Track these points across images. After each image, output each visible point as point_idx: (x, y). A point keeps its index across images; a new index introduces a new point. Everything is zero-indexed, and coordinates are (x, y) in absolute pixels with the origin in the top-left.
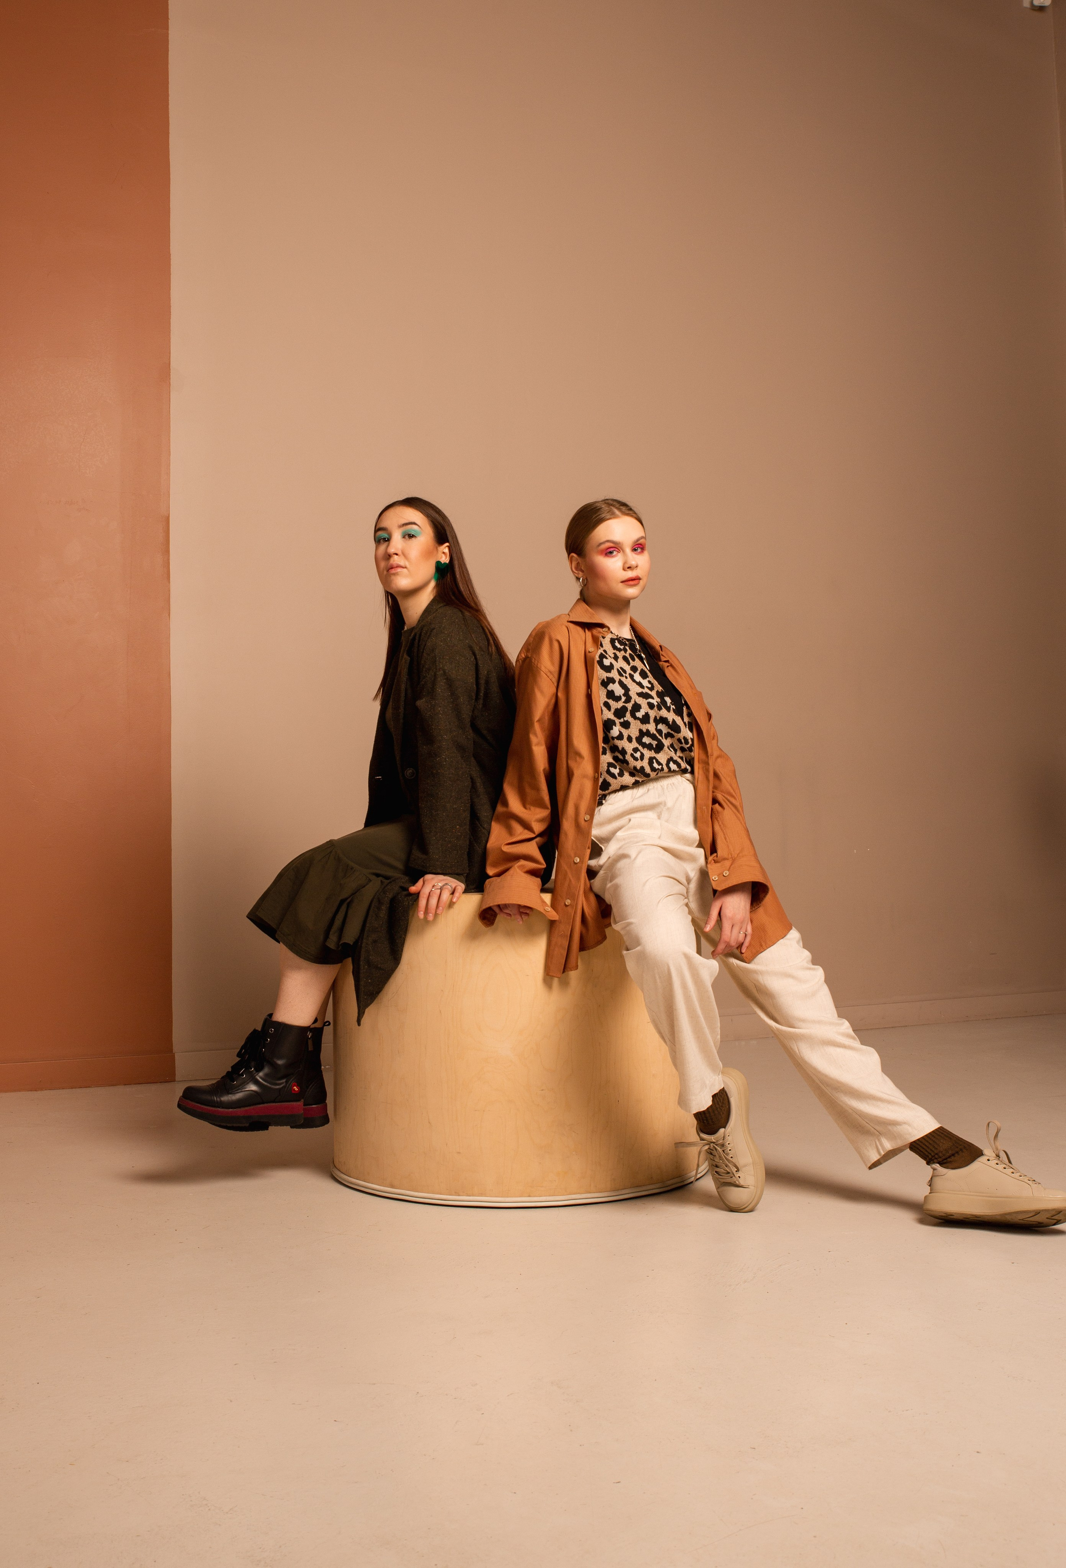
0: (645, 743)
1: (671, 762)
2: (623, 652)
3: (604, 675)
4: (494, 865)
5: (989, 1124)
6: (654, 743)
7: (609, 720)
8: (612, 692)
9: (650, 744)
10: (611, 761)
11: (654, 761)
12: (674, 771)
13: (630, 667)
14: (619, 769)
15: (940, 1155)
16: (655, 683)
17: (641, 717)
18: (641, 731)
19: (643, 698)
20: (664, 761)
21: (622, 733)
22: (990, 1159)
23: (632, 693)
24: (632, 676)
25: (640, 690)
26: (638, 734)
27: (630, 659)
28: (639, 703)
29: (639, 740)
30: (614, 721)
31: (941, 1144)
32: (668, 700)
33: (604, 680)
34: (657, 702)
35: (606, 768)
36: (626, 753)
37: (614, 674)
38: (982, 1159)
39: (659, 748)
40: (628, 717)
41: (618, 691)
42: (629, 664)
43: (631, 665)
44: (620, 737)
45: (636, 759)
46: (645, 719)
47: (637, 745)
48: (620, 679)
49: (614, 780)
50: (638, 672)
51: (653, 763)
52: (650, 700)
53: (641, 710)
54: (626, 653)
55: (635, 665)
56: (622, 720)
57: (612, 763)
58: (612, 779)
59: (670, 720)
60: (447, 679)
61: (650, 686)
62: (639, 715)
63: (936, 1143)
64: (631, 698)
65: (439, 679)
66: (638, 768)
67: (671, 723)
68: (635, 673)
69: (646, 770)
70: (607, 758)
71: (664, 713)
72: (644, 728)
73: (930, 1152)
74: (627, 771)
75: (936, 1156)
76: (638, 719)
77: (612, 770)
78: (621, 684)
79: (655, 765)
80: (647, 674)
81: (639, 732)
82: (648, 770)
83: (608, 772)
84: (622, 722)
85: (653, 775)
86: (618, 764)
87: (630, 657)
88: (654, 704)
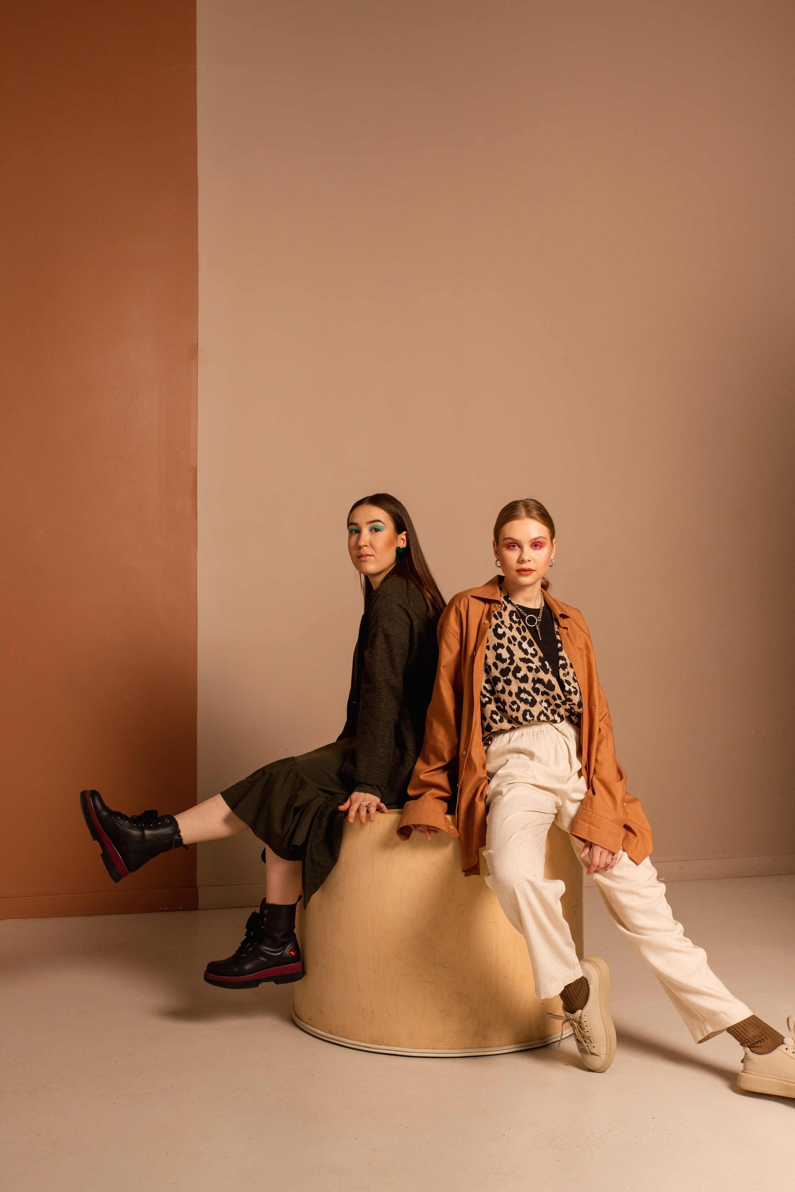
0: (522, 698)
1: (542, 715)
2: (518, 624)
3: (496, 641)
4: (414, 788)
5: (788, 1019)
6: (530, 698)
7: (496, 677)
8: (501, 654)
9: (527, 699)
10: (495, 709)
11: (528, 713)
12: (543, 721)
13: (521, 636)
14: (500, 716)
15: (750, 1040)
16: (538, 650)
17: (520, 677)
18: (519, 688)
19: (524, 663)
20: (536, 714)
21: (505, 688)
22: (788, 1048)
23: (516, 658)
24: (520, 644)
25: (523, 655)
26: (517, 690)
27: (522, 630)
28: (520, 666)
29: (518, 695)
30: (499, 678)
31: (750, 1032)
32: (547, 664)
33: (495, 645)
34: (536, 666)
35: (490, 714)
36: (506, 704)
37: (505, 641)
38: (782, 1048)
39: (533, 703)
40: (510, 676)
41: (505, 654)
42: (520, 634)
43: (522, 635)
44: (503, 691)
45: (513, 710)
46: (524, 679)
47: (516, 699)
48: (508, 646)
49: (495, 724)
50: (527, 641)
51: (527, 715)
52: (530, 665)
53: (521, 672)
54: (519, 625)
55: (525, 635)
56: (505, 678)
57: (495, 711)
58: (494, 723)
59: (546, 680)
60: (385, 635)
61: (534, 653)
62: (519, 675)
63: (746, 1030)
64: (514, 661)
65: (379, 634)
66: (514, 717)
67: (546, 683)
68: (524, 641)
69: (519, 720)
70: (492, 707)
71: (541, 675)
72: (523, 685)
73: (742, 1037)
74: (506, 718)
75: (747, 1041)
76: (518, 678)
77: (495, 716)
78: (509, 650)
79: (528, 717)
80: (533, 643)
81: (518, 689)
82: (521, 719)
83: (491, 718)
84: (505, 680)
85: (524, 723)
86: (500, 713)
87: (522, 629)
88: (534, 667)
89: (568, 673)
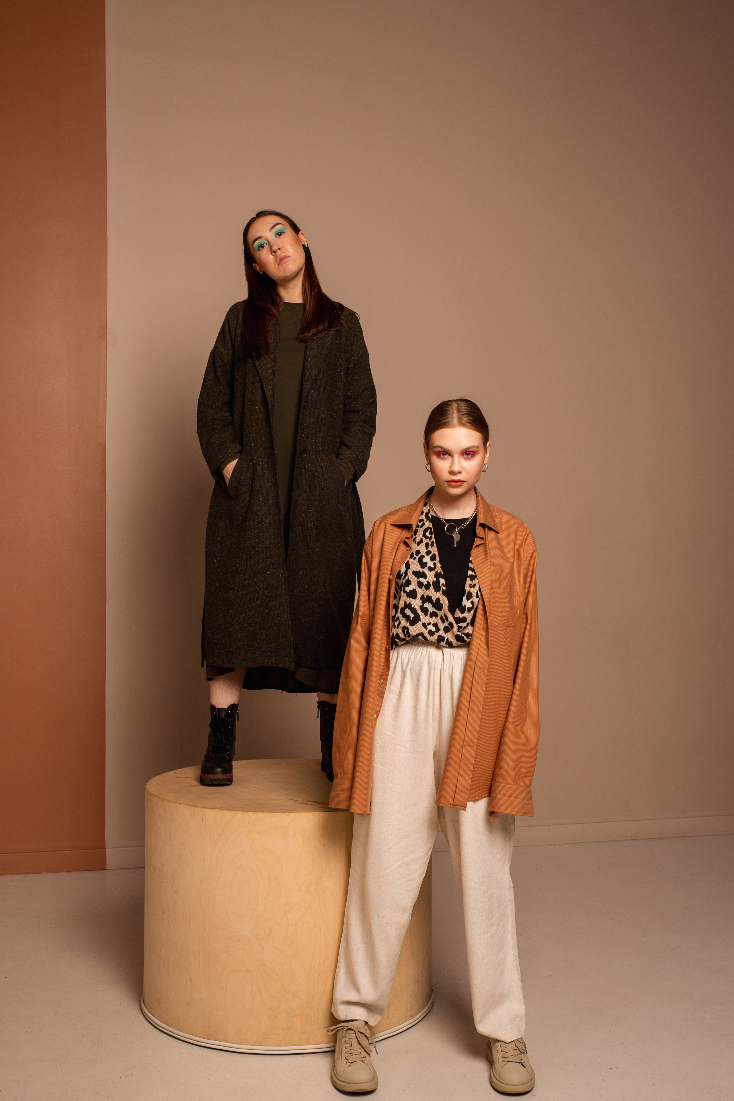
0: (406, 614)
6: (412, 616)
16: (439, 565)
17: (408, 591)
27: (430, 545)
28: (411, 580)
29: (402, 610)
32: (442, 581)
34: (428, 582)
39: (414, 622)
40: (400, 590)
43: (428, 550)
46: (413, 594)
47: (400, 615)
50: (431, 555)
52: (422, 580)
53: (410, 586)
54: (429, 540)
55: (431, 550)
59: (434, 599)
61: (433, 566)
62: (408, 589)
67: (434, 601)
68: (427, 556)
82: (402, 635)
88: (425, 583)
89: (475, 585)
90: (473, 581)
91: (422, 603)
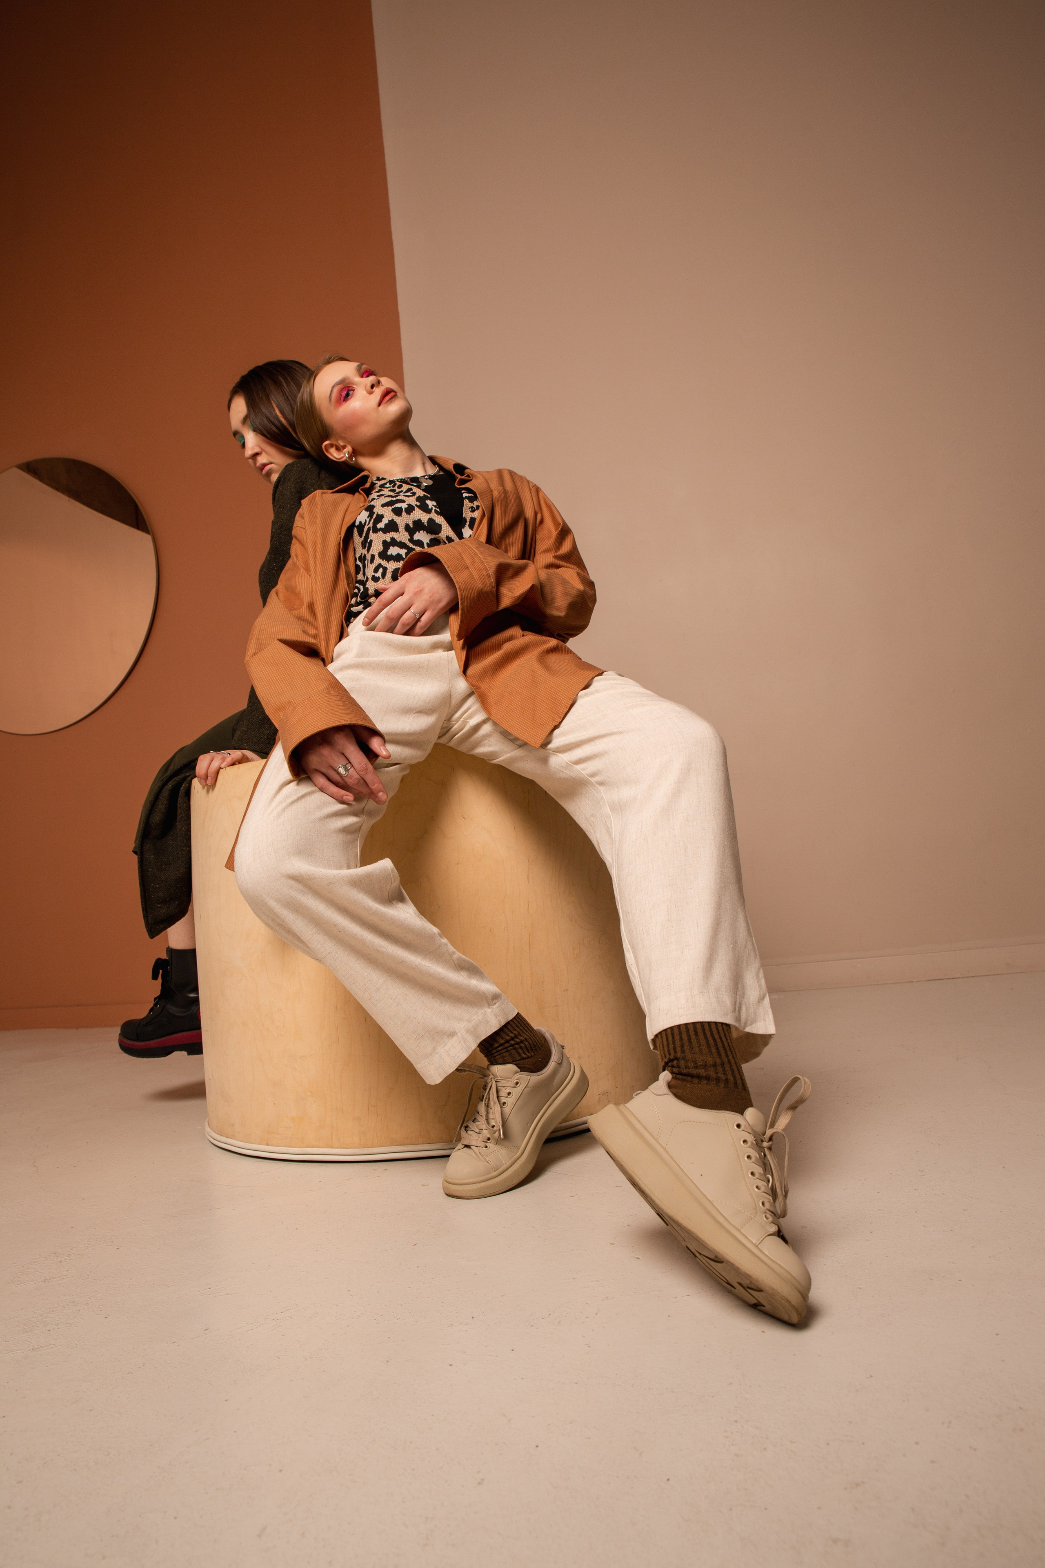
90: (474, 502)
91: (409, 535)
